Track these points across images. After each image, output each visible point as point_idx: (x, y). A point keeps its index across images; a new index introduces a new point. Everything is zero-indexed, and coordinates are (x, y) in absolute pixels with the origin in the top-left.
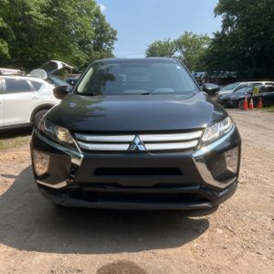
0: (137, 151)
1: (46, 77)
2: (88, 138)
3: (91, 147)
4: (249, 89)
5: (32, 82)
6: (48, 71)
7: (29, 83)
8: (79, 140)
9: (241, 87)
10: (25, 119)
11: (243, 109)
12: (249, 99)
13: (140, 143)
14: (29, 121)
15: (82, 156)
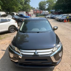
0: (36, 55)
1: (12, 17)
2: (23, 51)
3: (24, 53)
4: (66, 17)
5: (8, 19)
6: (12, 16)
7: (7, 19)
8: (21, 51)
9: (64, 16)
10: (7, 29)
11: (64, 22)
12: (66, 19)
13: (37, 53)
14: (8, 30)
15: (22, 56)
